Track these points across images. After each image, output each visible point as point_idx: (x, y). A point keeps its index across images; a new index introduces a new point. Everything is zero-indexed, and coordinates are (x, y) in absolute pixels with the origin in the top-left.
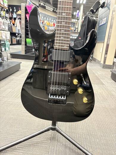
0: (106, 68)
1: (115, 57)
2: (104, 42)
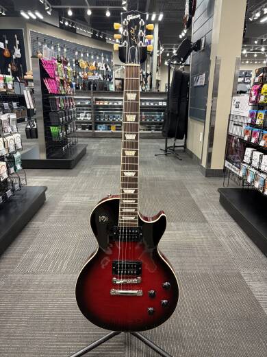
0: (212, 177)
1: (227, 158)
2: (205, 123)
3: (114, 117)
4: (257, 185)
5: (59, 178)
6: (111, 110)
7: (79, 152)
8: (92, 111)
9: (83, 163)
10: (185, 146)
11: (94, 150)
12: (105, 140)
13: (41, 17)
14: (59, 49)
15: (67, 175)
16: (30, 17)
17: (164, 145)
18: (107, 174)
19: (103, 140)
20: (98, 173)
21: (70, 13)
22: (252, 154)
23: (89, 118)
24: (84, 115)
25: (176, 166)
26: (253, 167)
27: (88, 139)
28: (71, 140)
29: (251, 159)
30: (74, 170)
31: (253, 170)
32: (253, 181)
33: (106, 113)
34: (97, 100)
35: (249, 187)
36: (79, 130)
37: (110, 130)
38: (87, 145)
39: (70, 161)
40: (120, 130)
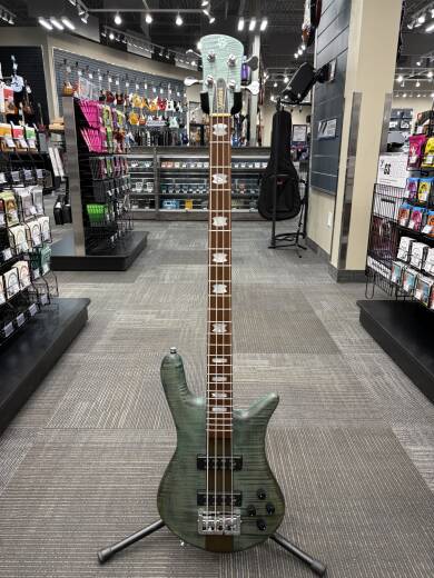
0: (349, 281)
1: (370, 253)
2: (336, 196)
3: (190, 187)
4: (418, 295)
5: (107, 284)
6: (186, 176)
7: (136, 243)
8: (155, 178)
9: (142, 261)
10: (304, 234)
11: (158, 241)
12: (176, 224)
13: (71, 27)
14: (100, 78)
15: (119, 282)
16: (53, 26)
17: (270, 231)
18: (182, 279)
19: (173, 224)
20: (167, 277)
21: (118, 20)
22: (411, 247)
23: (150, 190)
24: (142, 184)
25: (290, 265)
26: (412, 267)
27: (147, 224)
28: (124, 225)
29: (409, 255)
30: (128, 272)
31: (413, 271)
32: (413, 290)
33: (177, 182)
34: (162, 160)
35: (407, 299)
36: (135, 208)
37: (183, 207)
38: (148, 233)
39: (123, 259)
40: (200, 208)
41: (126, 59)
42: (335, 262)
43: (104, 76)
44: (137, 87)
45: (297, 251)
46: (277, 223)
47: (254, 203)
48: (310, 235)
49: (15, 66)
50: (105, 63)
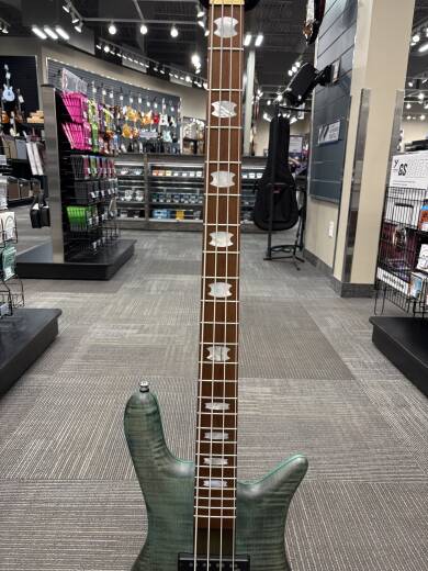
0: (353, 297)
1: (381, 264)
2: (340, 204)
3: (181, 196)
5: (85, 295)
6: (177, 185)
7: (121, 251)
8: (145, 187)
9: (126, 270)
10: (301, 246)
11: (147, 250)
13: (65, 36)
14: (94, 90)
15: (99, 292)
16: (48, 36)
17: (266, 243)
18: (170, 290)
19: (163, 234)
20: (154, 288)
21: (112, 30)
23: (139, 199)
24: (131, 192)
25: (287, 277)
27: (136, 233)
28: (107, 234)
30: (111, 282)
33: (168, 190)
34: (154, 168)
36: (123, 216)
37: (174, 217)
38: (136, 241)
39: (106, 266)
40: (192, 218)
41: (120, 72)
42: (338, 275)
43: (98, 88)
44: (131, 100)
45: (294, 264)
46: (273, 236)
47: (248, 214)
48: (308, 247)
49: (8, 76)
50: (99, 76)
